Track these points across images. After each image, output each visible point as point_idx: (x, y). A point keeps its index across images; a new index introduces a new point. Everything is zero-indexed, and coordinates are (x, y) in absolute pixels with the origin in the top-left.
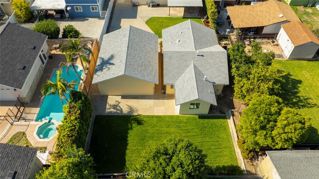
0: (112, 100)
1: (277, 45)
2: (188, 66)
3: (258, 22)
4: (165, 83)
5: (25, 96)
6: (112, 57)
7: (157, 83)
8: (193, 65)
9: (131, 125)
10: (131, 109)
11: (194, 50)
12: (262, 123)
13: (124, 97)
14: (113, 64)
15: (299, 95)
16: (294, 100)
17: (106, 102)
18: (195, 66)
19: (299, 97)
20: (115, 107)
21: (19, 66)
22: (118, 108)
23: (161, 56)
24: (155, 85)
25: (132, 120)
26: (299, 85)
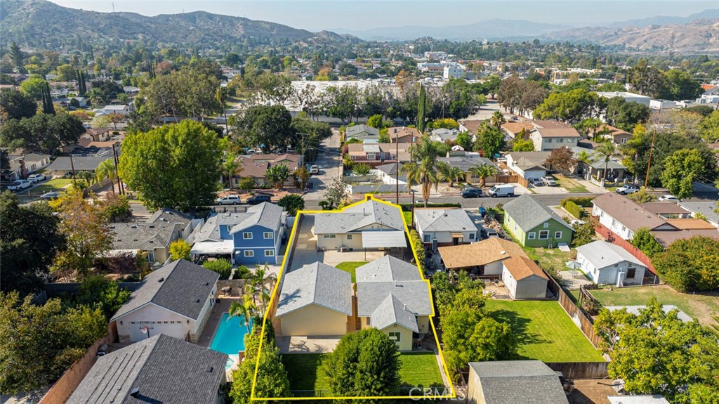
0: (295, 340)
1: (503, 286)
2: (385, 297)
3: (477, 261)
4: (359, 315)
5: (195, 333)
6: (298, 291)
7: (351, 314)
8: (390, 295)
9: (321, 362)
10: (320, 348)
11: (392, 281)
12: (459, 331)
13: (309, 337)
14: (299, 296)
15: (525, 332)
16: (519, 337)
17: (289, 342)
18: (393, 296)
19: (526, 334)
20: (299, 346)
21: (193, 299)
22: (304, 347)
23: (355, 299)
24: (348, 317)
25: (321, 357)
26: (527, 324)
